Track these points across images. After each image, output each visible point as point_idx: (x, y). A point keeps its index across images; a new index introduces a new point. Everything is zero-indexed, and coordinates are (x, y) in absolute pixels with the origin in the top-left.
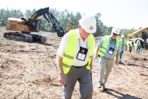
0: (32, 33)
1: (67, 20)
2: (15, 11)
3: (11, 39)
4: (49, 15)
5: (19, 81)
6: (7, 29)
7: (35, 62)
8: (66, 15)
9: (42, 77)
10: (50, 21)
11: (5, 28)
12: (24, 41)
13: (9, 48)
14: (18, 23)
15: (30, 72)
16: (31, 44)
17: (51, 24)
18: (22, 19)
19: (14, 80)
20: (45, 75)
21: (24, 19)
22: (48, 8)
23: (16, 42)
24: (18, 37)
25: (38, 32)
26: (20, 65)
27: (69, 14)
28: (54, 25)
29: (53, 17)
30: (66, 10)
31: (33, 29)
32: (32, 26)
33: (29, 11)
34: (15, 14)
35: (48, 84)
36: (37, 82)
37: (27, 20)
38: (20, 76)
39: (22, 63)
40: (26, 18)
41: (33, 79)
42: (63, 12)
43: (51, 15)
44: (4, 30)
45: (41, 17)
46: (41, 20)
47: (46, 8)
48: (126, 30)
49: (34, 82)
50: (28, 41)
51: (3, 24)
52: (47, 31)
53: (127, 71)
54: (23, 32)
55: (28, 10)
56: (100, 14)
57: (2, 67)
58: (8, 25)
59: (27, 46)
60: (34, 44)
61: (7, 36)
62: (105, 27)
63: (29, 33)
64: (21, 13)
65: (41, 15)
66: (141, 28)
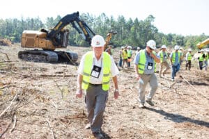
0: (57, 50)
1: (105, 28)
2: (32, 20)
3: (29, 60)
4: (80, 23)
5: (42, 119)
6: (22, 47)
7: (62, 91)
8: (103, 20)
9: (74, 112)
10: (81, 31)
11: (20, 44)
12: (47, 61)
13: (27, 73)
14: (38, 37)
15: (56, 106)
16: (56, 65)
17: (83, 35)
18: (43, 30)
19: (33, 118)
20: (77, 109)
21: (45, 31)
22: (78, 13)
23: (36, 64)
24: (37, 57)
25: (65, 47)
26: (42, 96)
27: (108, 20)
28: (87, 36)
29: (85, 25)
30: (104, 14)
31: (59, 43)
32: (57, 40)
34: (33, 24)
35: (83, 122)
36: (66, 120)
37: (50, 31)
38: (42, 112)
39: (44, 93)
40: (47, 30)
41: (62, 115)
42: (99, 18)
43: (82, 22)
44: (19, 48)
45: (69, 27)
46: (68, 31)
47: (74, 14)
48: (193, 37)
49: (61, 120)
50: (53, 62)
51: (17, 40)
52: (78, 46)
53: (198, 98)
54: (45, 49)
55: (50, 17)
56: (152, 17)
57: (18, 100)
58: (24, 41)
59: (51, 68)
60: (61, 65)
61: (23, 56)
62: (162, 35)
63: (53, 50)
64: (41, 22)
65: (68, 23)
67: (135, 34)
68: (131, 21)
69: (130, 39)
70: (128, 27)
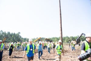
1: (2, 36)
8: (1, 33)
27: (3, 33)
30: (2, 31)
56: (20, 33)
62: (22, 38)
66: (37, 38)
67: (13, 38)
68: (12, 33)
69: (12, 40)
70: (11, 35)
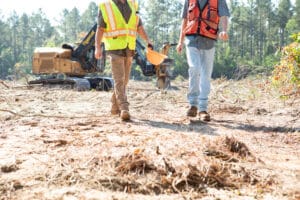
14: (58, 56)
33: (75, 10)
